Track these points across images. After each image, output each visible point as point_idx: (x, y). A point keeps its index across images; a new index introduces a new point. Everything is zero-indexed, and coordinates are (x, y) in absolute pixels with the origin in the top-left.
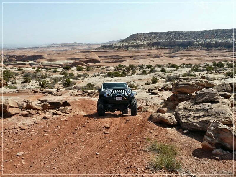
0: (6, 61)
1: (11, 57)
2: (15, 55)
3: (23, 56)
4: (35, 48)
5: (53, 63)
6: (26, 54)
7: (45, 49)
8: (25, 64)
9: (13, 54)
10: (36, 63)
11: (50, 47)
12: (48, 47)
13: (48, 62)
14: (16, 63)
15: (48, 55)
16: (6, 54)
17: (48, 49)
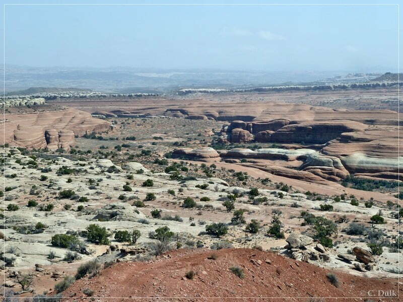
0: (220, 141)
1: (238, 125)
2: (251, 118)
3: (277, 125)
4: (316, 89)
5: (385, 161)
6: (289, 119)
7: (355, 96)
8: (285, 158)
9: (242, 112)
10: (324, 158)
11: (375, 86)
12: (365, 87)
13: (369, 156)
14: (256, 152)
15: (366, 126)
16: (220, 113)
17: (366, 96)
